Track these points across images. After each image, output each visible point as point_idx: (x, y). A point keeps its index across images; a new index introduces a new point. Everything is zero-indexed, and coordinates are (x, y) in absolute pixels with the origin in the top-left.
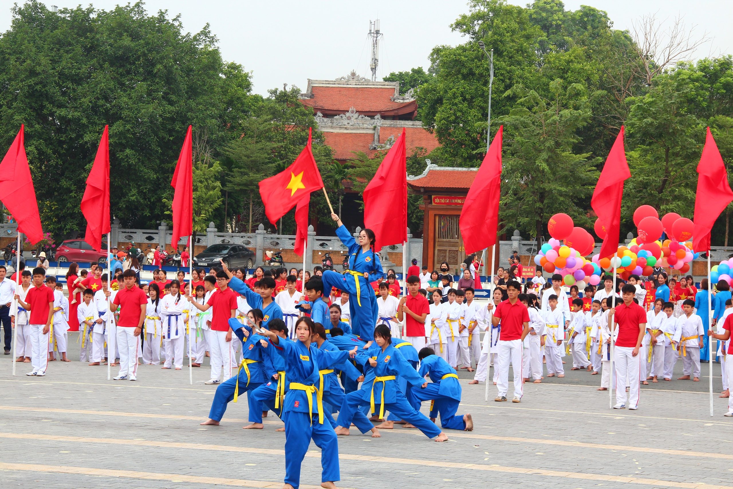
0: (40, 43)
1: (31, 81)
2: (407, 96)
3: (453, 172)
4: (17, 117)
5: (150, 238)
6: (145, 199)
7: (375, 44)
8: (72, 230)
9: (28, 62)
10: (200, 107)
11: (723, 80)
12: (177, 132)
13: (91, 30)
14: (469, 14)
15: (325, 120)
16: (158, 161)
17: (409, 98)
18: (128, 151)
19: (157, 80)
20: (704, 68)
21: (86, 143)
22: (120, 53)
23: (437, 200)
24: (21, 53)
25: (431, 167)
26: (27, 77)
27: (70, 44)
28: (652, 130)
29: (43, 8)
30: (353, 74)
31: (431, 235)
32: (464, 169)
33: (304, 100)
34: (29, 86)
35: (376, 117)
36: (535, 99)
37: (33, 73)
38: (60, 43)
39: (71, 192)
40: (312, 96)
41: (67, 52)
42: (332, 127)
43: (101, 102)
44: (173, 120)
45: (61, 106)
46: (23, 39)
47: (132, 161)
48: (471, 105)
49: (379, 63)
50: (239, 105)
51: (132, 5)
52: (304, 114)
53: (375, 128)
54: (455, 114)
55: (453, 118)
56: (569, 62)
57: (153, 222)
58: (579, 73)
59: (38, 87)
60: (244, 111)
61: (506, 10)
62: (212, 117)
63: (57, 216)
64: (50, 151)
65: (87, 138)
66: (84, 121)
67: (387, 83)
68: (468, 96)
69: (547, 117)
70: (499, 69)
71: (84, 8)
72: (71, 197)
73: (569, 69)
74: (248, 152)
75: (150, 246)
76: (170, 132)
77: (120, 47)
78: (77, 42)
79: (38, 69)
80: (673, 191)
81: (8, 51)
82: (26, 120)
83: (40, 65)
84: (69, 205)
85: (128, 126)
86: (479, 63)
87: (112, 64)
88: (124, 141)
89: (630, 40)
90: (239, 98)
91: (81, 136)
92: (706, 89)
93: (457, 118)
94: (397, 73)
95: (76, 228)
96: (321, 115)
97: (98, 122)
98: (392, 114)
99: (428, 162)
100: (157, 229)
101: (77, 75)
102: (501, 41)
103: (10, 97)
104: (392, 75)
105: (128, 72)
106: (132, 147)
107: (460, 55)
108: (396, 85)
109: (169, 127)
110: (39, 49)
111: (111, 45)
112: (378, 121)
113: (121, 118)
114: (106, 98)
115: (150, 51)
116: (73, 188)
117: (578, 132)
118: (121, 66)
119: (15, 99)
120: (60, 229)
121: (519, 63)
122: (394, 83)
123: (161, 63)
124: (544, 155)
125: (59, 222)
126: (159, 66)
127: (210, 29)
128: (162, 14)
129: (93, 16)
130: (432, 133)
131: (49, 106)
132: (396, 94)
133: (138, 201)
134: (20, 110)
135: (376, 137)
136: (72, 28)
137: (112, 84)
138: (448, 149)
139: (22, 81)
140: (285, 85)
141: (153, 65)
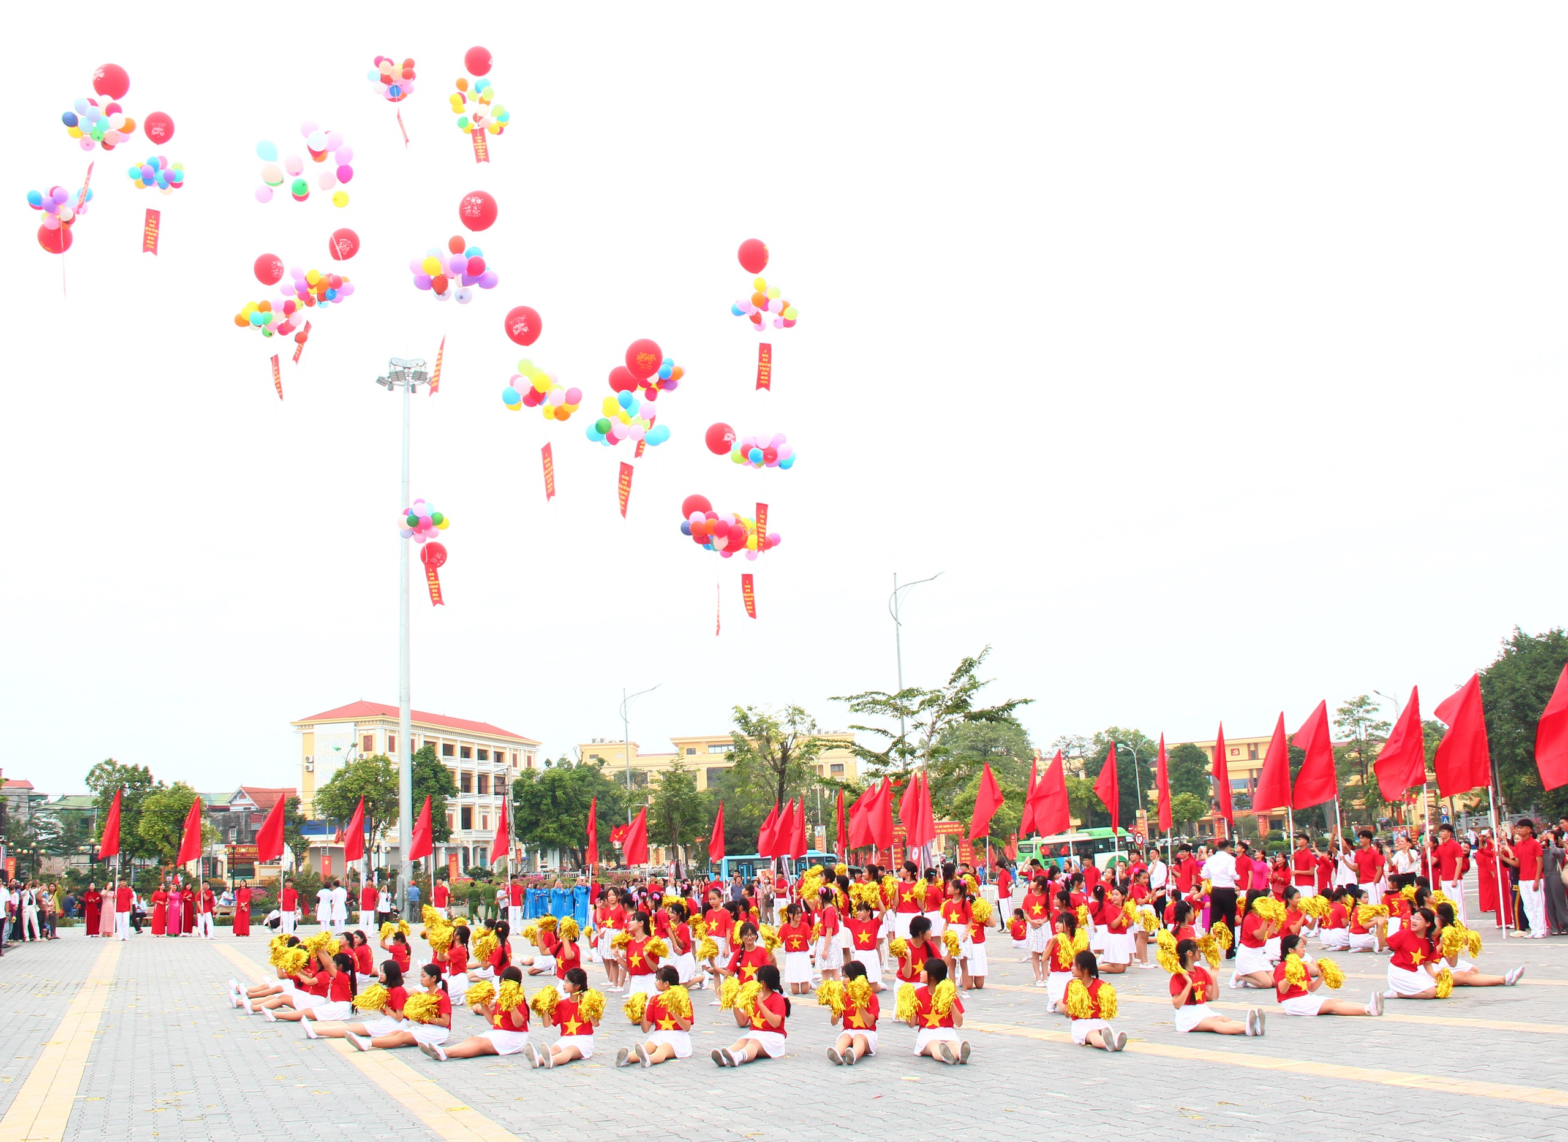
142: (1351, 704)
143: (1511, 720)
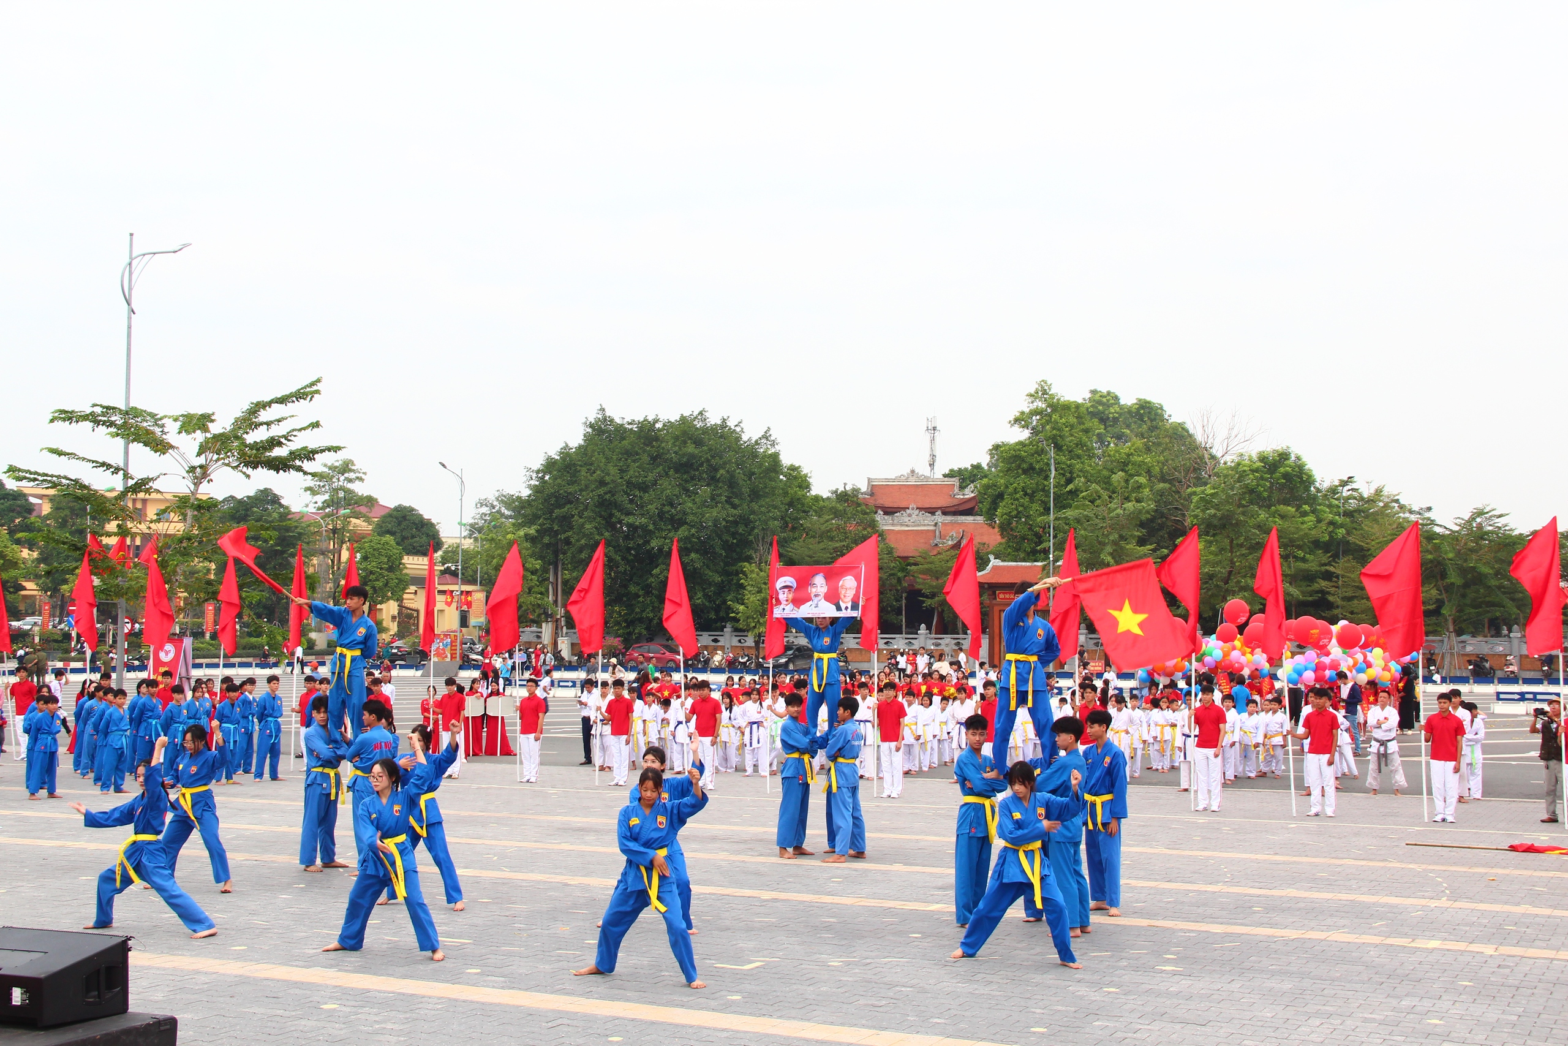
0: (609, 453)
1: (601, 491)
2: (967, 491)
3: (1017, 567)
4: (588, 526)
5: (715, 641)
6: (710, 602)
7: (933, 439)
8: (640, 634)
9: (598, 472)
10: (763, 509)
11: (1282, 470)
12: (741, 534)
13: (657, 439)
14: (1027, 410)
15: (886, 517)
16: (722, 564)
17: (969, 493)
18: (693, 555)
19: (720, 485)
20: (1263, 458)
21: (653, 548)
22: (685, 460)
23: (1002, 596)
24: (591, 464)
25: (994, 562)
26: (597, 488)
27: (637, 454)
28: (1215, 522)
29: (612, 421)
30: (913, 471)
31: (997, 631)
32: (1028, 564)
33: (864, 498)
34: (599, 495)
35: (937, 513)
36: (1097, 492)
37: (602, 483)
38: (628, 453)
39: (639, 597)
40: (872, 494)
41: (634, 461)
42: (893, 525)
43: (667, 508)
44: (736, 523)
45: (628, 514)
46: (594, 451)
47: (697, 565)
48: (1032, 501)
49: (937, 459)
50: (799, 506)
51: (695, 414)
52: (866, 513)
53: (936, 524)
54: (1017, 509)
55: (1015, 513)
56: (1128, 455)
57: (719, 624)
58: (1140, 466)
59: (607, 497)
60: (804, 512)
61: (1064, 405)
62: (775, 519)
63: (626, 621)
64: (618, 558)
65: (655, 544)
66: (651, 527)
67: (946, 479)
68: (1029, 491)
69: (1110, 511)
70: (1059, 463)
71: (650, 419)
72: (639, 602)
73: (1129, 462)
74: (810, 553)
75: (716, 649)
76: (734, 535)
77: (684, 454)
78: (644, 451)
79: (608, 479)
80: (1239, 582)
81: (580, 463)
82: (596, 528)
83: (608, 474)
84: (637, 610)
85: (693, 531)
86: (1039, 458)
87: (677, 471)
88: (689, 546)
89: (1187, 431)
90: (799, 499)
91: (648, 542)
92: (1266, 480)
93: (1019, 512)
94: (956, 469)
95: (644, 632)
96: (882, 513)
97: (664, 527)
98: (953, 509)
99: (991, 557)
100: (723, 631)
101: (644, 483)
102: (1060, 436)
103: (581, 507)
104: (951, 470)
105: (692, 478)
106: (697, 551)
107: (1019, 450)
108: (955, 481)
109: (732, 530)
110: (608, 460)
111: (676, 453)
112: (939, 518)
113: (686, 523)
114: (671, 505)
115: (713, 457)
116: (641, 592)
117: (1142, 525)
118: (686, 472)
119: (586, 508)
120: (630, 634)
121: (1079, 457)
122: (954, 479)
123: (724, 468)
124: (1109, 549)
125: (628, 627)
126: (722, 471)
127: (771, 432)
128: (724, 420)
129: (659, 425)
130: (994, 528)
131: (618, 514)
132: (956, 490)
133: (704, 604)
134: (590, 520)
135: (937, 533)
136: (639, 437)
137: (677, 491)
138: (1011, 544)
139: (592, 491)
140: (845, 484)
141: (716, 470)
142: (330, 468)
143: (594, 519)
